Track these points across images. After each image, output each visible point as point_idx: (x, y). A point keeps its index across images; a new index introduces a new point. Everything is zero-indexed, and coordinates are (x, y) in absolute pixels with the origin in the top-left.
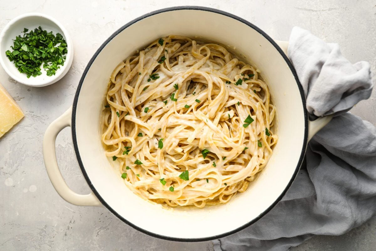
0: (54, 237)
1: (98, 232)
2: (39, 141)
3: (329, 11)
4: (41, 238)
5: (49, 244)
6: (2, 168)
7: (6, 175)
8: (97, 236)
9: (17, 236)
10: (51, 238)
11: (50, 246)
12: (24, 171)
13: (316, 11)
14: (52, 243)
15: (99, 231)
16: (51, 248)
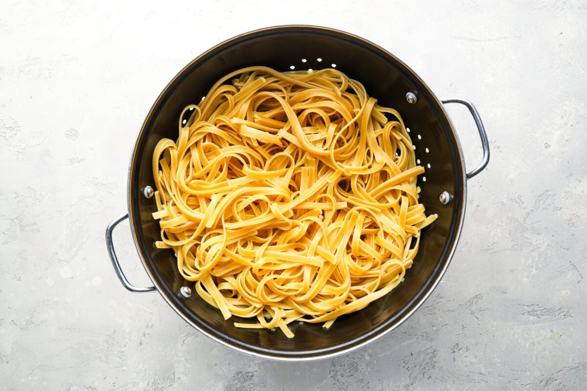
0: (125, 346)
1: (184, 341)
2: (104, 217)
3: (497, 40)
4: (108, 347)
5: (118, 355)
6: (57, 254)
7: (61, 262)
8: (182, 346)
9: (76, 344)
10: (120, 348)
11: (120, 358)
12: (85, 258)
13: (479, 41)
14: (123, 354)
15: (186, 339)
16: (121, 360)
